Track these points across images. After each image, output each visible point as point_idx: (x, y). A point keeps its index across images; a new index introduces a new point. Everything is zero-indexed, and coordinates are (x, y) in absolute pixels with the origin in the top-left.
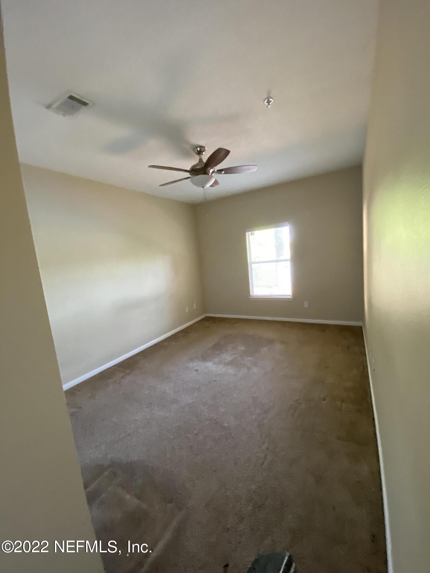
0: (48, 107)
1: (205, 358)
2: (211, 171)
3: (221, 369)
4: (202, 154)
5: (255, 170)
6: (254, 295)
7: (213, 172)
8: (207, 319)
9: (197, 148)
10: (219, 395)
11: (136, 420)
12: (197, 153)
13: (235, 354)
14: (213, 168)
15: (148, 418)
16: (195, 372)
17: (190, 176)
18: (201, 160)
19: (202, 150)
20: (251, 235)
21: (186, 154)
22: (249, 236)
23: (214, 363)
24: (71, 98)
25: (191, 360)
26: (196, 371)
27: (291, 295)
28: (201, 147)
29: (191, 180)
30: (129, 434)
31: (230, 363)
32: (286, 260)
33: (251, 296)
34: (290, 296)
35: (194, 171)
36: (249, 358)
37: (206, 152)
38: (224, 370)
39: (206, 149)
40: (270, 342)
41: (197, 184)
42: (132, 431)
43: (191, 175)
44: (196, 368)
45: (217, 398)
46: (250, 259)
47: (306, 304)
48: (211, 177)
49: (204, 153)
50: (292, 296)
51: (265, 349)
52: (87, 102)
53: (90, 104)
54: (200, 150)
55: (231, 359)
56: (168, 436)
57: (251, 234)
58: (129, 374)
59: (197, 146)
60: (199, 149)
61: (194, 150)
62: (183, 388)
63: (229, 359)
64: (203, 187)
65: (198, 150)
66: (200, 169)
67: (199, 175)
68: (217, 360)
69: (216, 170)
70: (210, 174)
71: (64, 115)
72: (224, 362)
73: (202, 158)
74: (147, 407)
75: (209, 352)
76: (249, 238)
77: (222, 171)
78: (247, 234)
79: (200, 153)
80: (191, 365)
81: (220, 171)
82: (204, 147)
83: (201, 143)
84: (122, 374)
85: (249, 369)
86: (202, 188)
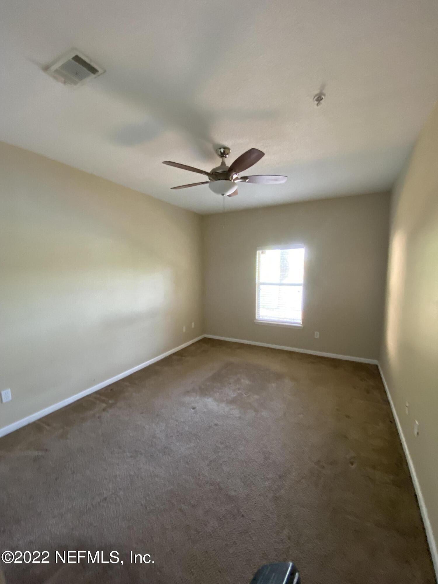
0: (46, 68)
1: (204, 391)
2: (235, 176)
3: (222, 408)
4: (226, 157)
5: (283, 182)
6: (260, 319)
7: (237, 178)
8: (206, 341)
9: (220, 149)
10: (221, 446)
11: (116, 476)
12: (219, 155)
13: (239, 389)
14: (237, 174)
15: (132, 473)
16: (192, 410)
17: (209, 181)
18: (223, 163)
19: (226, 153)
20: (262, 254)
21: (206, 156)
22: (259, 255)
23: (215, 400)
24: (77, 59)
25: (187, 393)
26: (194, 408)
27: (301, 323)
28: (225, 148)
29: (209, 185)
30: (105, 499)
31: (232, 402)
32: (298, 285)
33: (257, 320)
34: (299, 324)
35: (215, 175)
36: (256, 397)
37: (230, 154)
38: (227, 409)
39: (231, 151)
40: (279, 377)
41: (217, 191)
42: (110, 493)
43: (210, 179)
44: (194, 405)
45: (219, 451)
46: (259, 279)
47: (317, 335)
48: (234, 184)
49: (227, 156)
50: (302, 325)
51: (274, 385)
52: (96, 67)
53: (100, 71)
54: (224, 152)
55: (235, 395)
56: (157, 506)
57: (262, 252)
58: (111, 406)
59: (220, 147)
60: (222, 150)
61: (216, 151)
62: (178, 432)
63: (233, 396)
64: (223, 195)
65: (221, 152)
66: (221, 173)
67: (219, 180)
68: (217, 395)
69: (239, 177)
70: (232, 181)
71: (65, 83)
72: (227, 400)
73: (225, 161)
74: (131, 457)
75: (208, 383)
76: (259, 257)
77: (245, 179)
78: (258, 252)
79: (223, 155)
80: (187, 399)
81: (244, 178)
82: (229, 149)
83: (227, 144)
84: (104, 405)
85: (256, 411)
86: (221, 196)
